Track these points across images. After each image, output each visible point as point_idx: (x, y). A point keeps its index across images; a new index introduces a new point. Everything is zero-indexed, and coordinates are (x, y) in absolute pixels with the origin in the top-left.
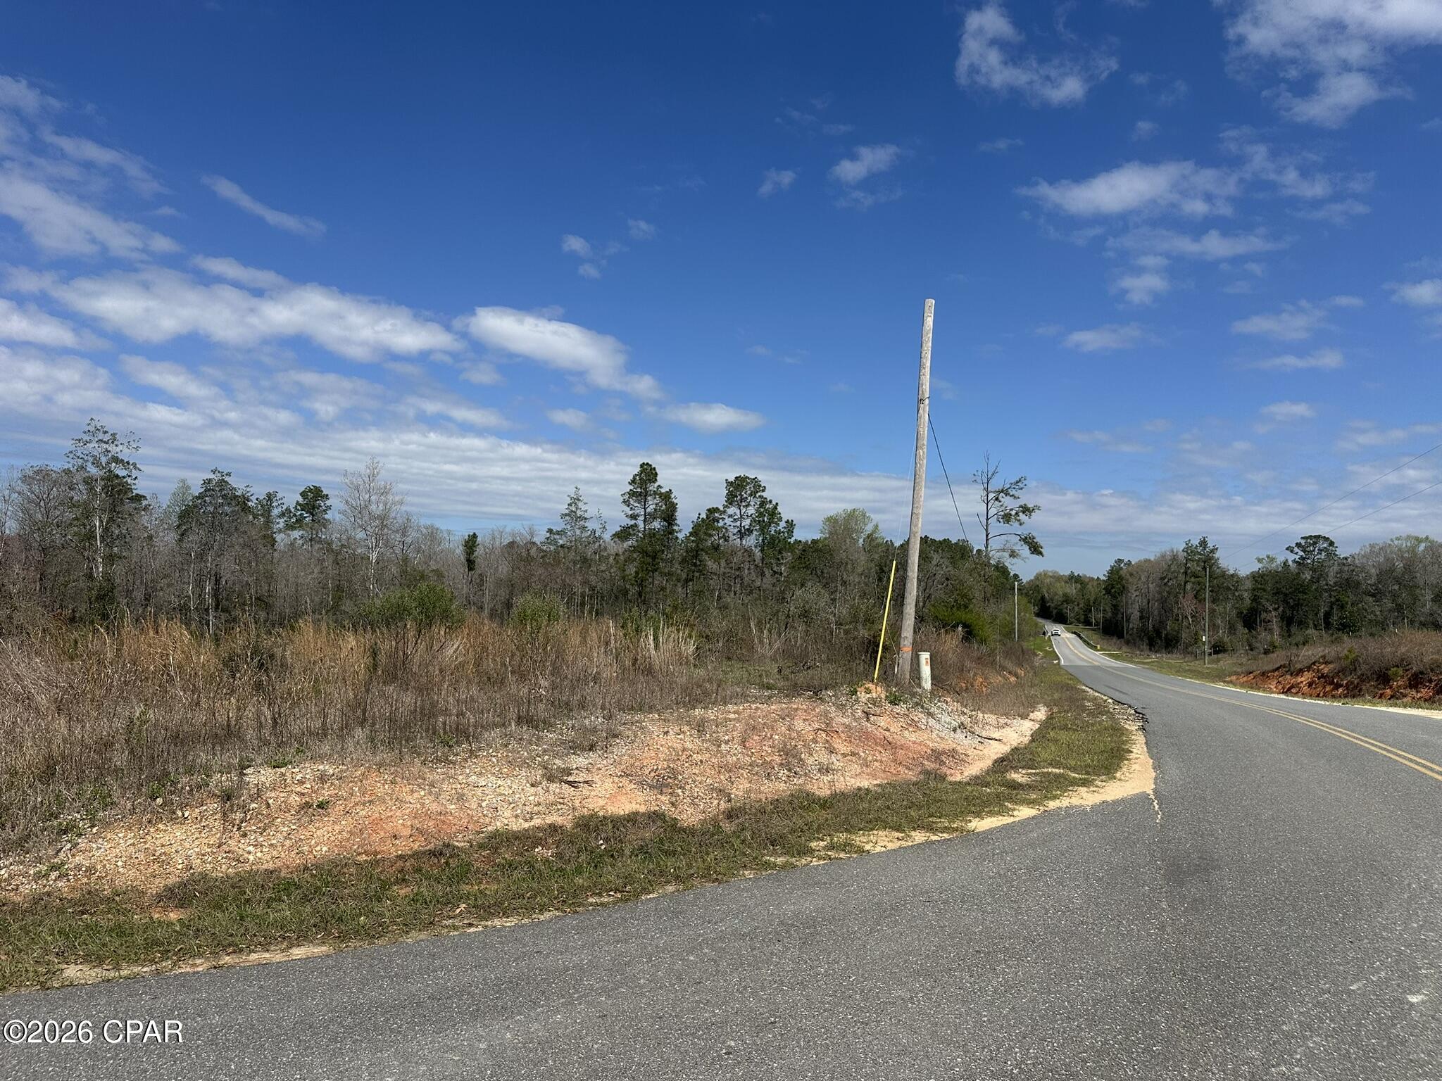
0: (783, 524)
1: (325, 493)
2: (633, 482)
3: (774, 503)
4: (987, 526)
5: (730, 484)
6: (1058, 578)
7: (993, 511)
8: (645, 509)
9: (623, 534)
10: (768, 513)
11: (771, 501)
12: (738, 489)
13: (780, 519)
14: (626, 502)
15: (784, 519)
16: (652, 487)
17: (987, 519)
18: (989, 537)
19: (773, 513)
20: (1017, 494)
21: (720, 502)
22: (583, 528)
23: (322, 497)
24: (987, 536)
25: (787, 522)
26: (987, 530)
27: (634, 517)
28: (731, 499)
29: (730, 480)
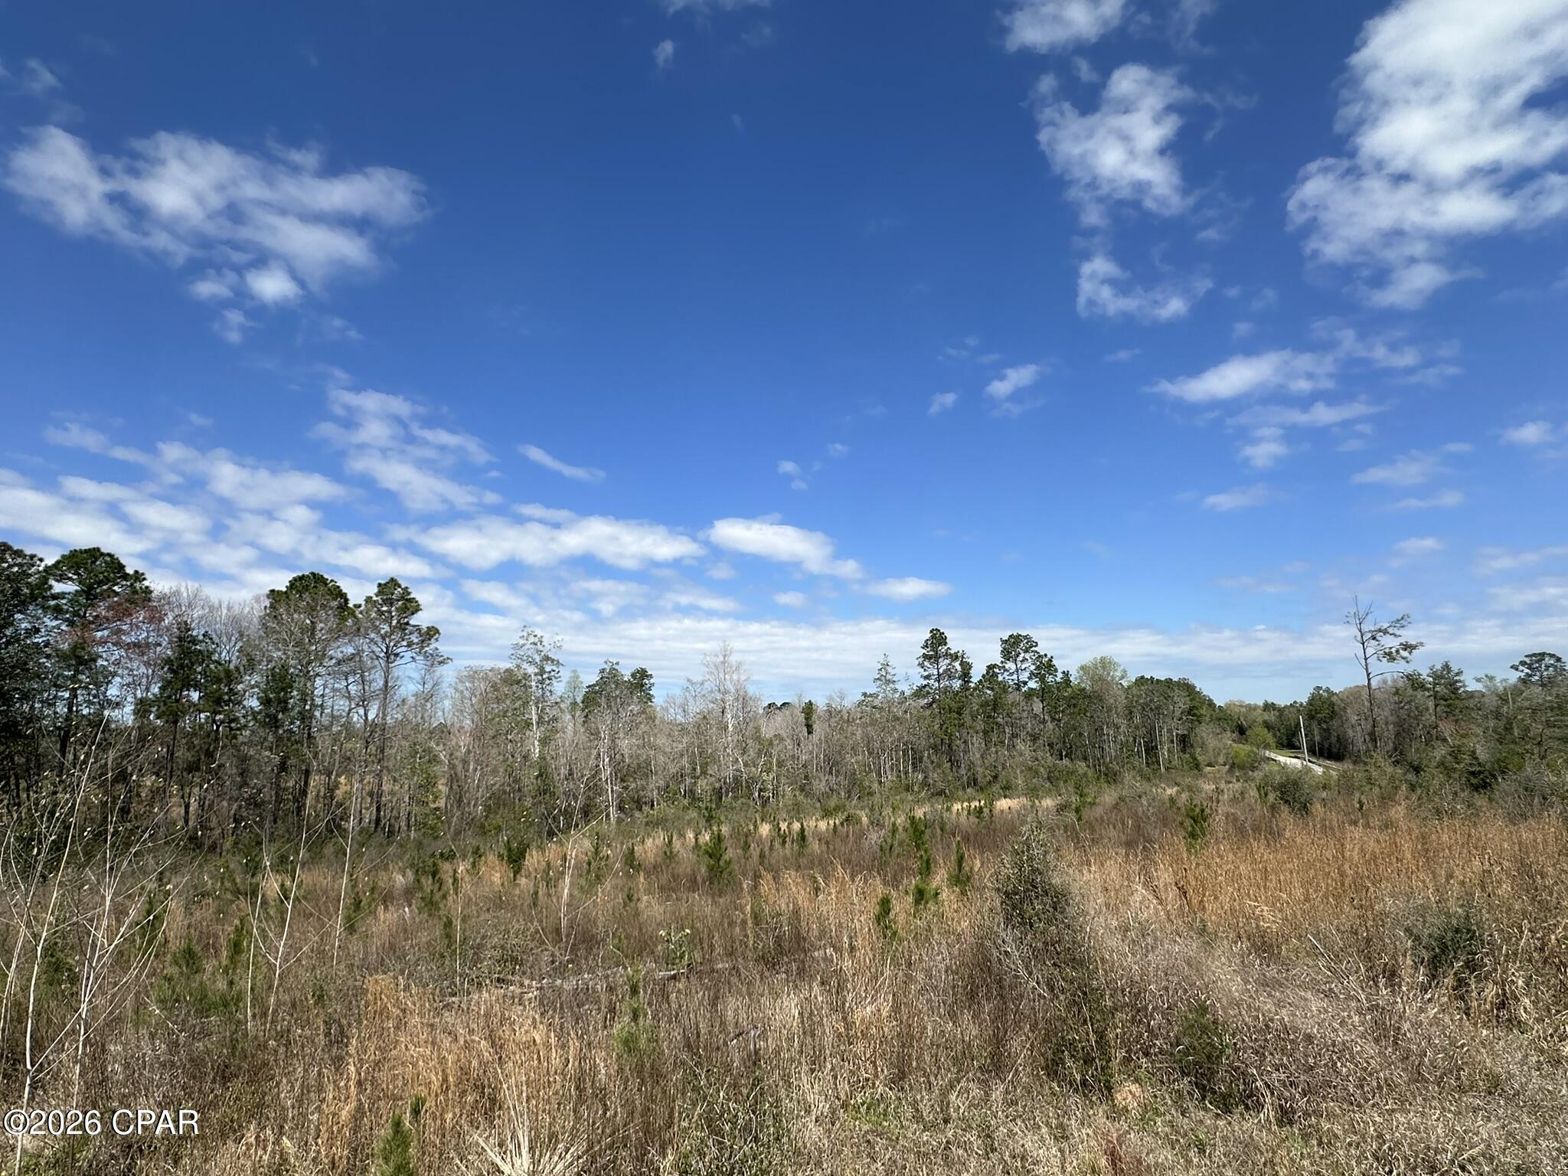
0: (1060, 675)
1: (649, 673)
2: (925, 646)
3: (1049, 656)
4: (1366, 665)
5: (1004, 642)
6: (1251, 708)
7: (1370, 651)
8: (938, 669)
9: (920, 692)
10: (1046, 666)
11: (1046, 655)
12: (1012, 646)
13: (1056, 671)
14: (922, 665)
15: (1060, 671)
16: (943, 649)
17: (1366, 659)
18: (1371, 676)
19: (1049, 667)
20: (1398, 632)
21: (997, 659)
22: (895, 690)
23: (647, 676)
24: (1368, 675)
25: (1064, 672)
26: (1367, 670)
27: (927, 677)
28: (1007, 654)
29: (1004, 639)
